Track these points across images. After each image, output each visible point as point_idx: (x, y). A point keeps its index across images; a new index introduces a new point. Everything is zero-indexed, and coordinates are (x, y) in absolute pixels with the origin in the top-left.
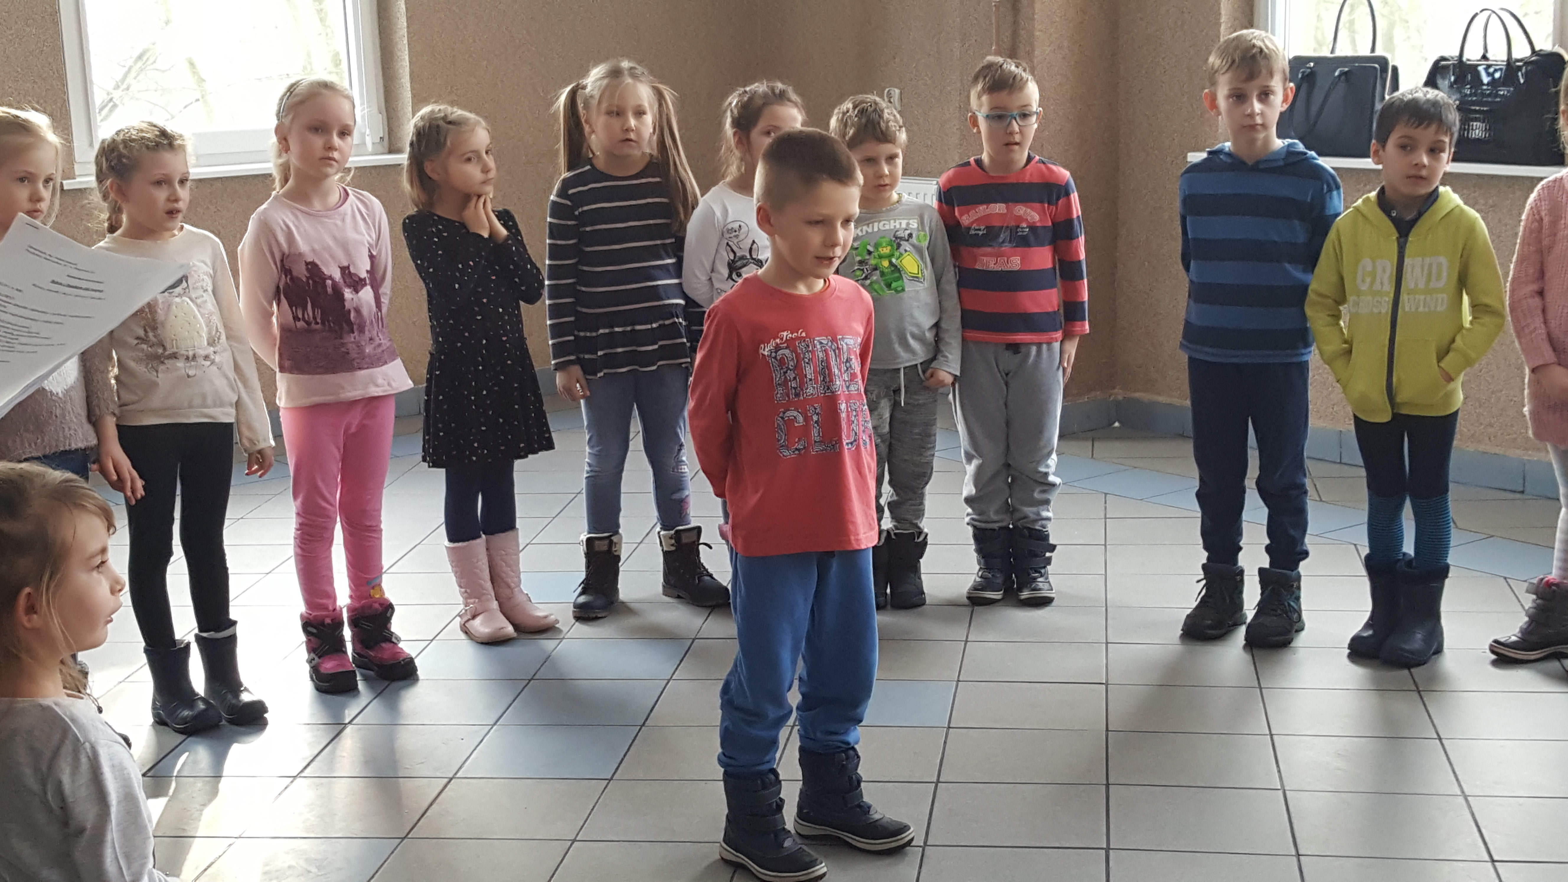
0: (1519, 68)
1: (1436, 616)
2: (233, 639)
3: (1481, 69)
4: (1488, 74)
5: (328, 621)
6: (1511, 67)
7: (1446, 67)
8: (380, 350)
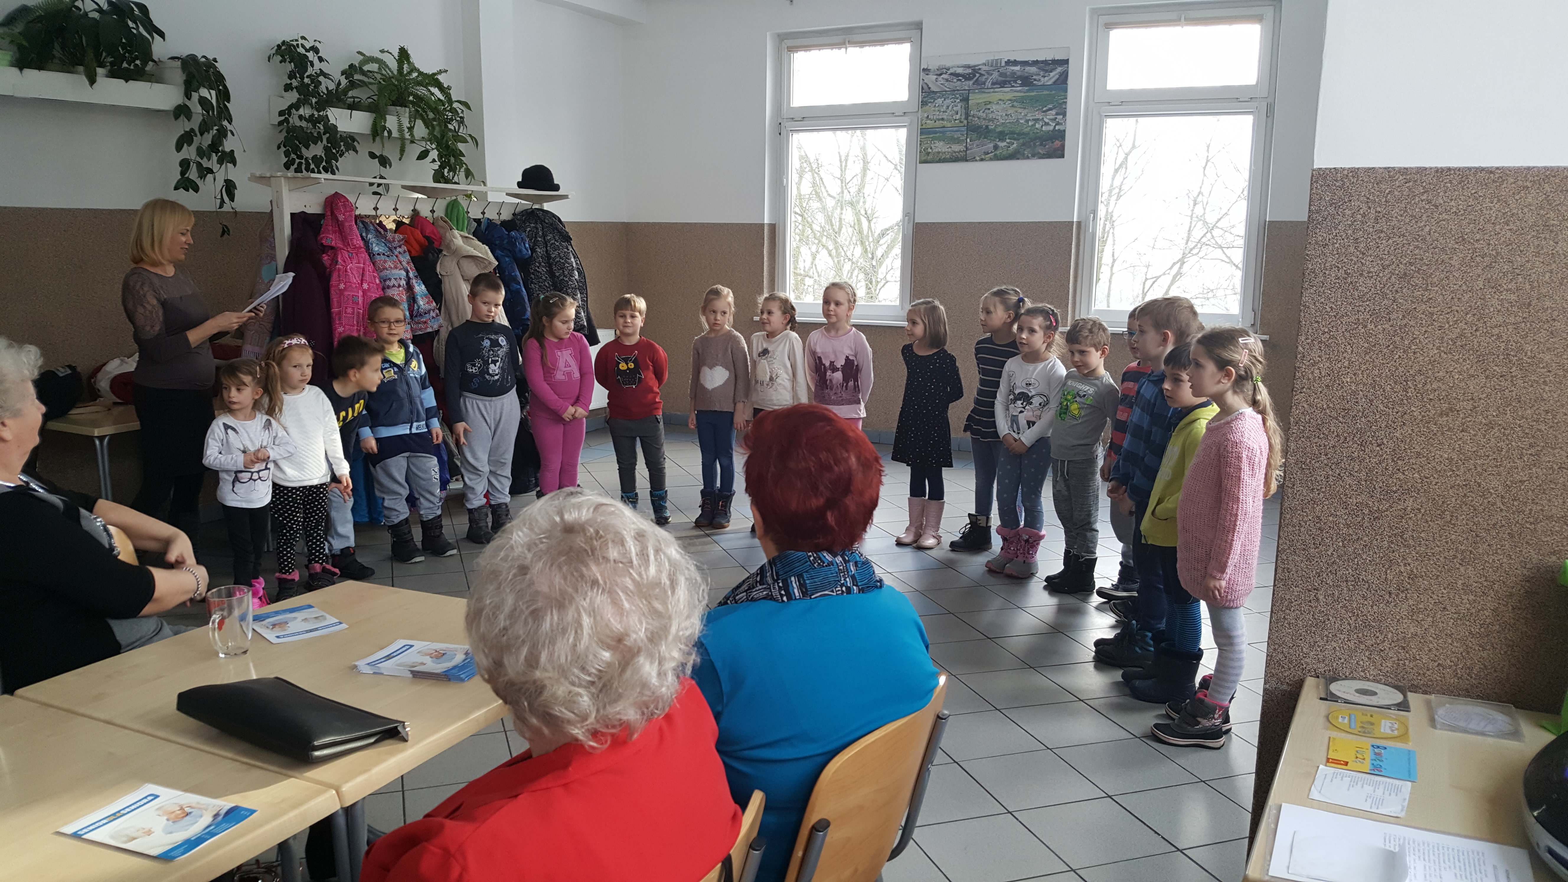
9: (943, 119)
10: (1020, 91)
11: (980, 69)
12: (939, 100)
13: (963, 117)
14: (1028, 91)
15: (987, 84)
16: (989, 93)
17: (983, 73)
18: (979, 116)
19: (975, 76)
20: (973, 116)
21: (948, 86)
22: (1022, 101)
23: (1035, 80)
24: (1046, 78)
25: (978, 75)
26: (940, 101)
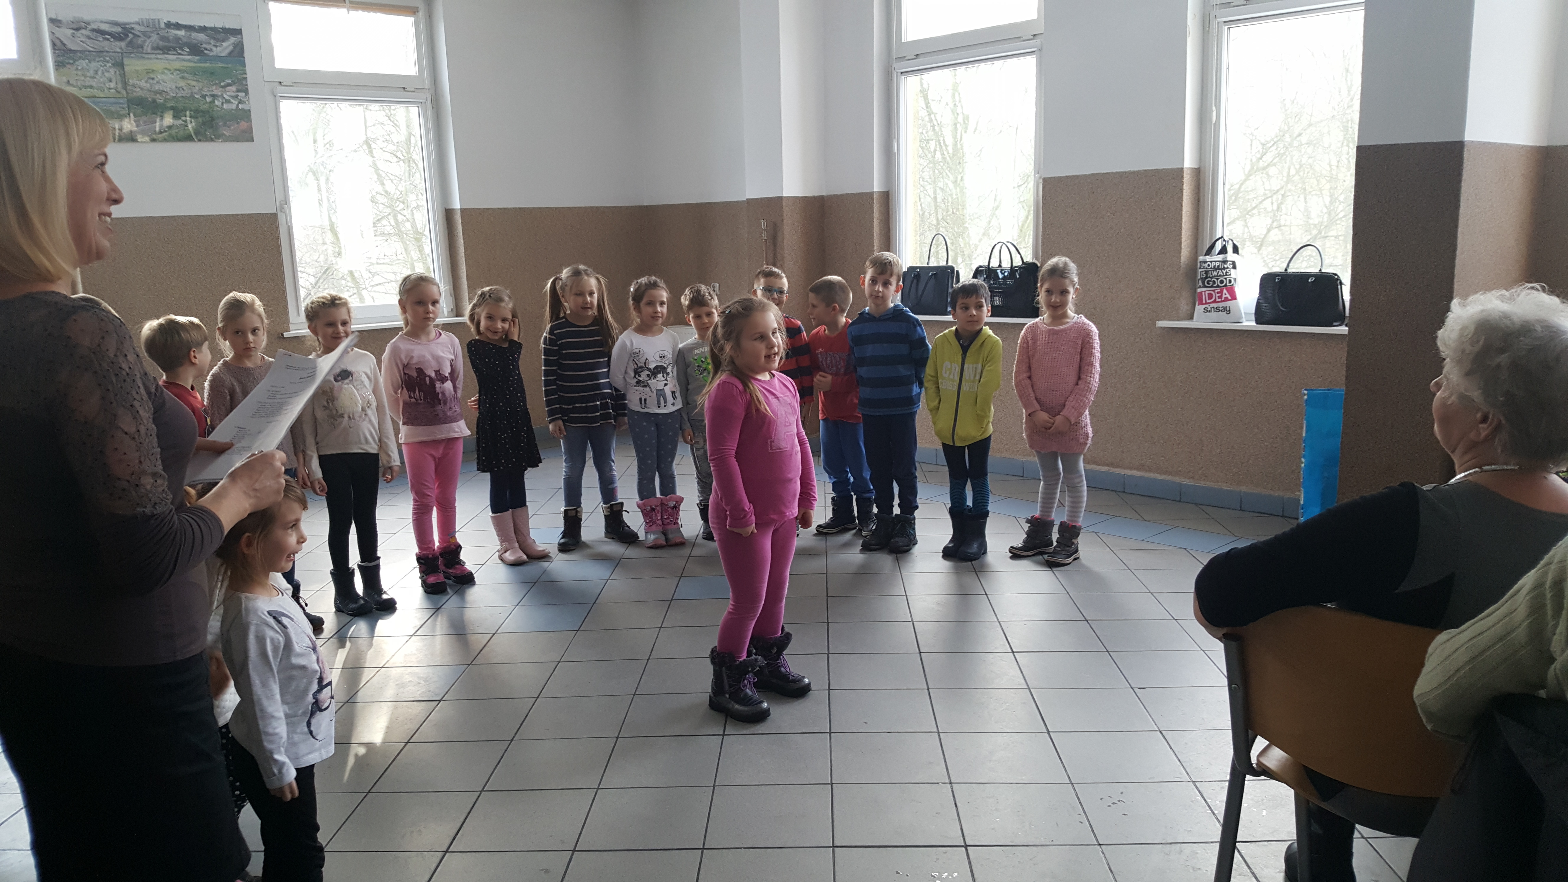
0: (1017, 270)
1: (983, 536)
2: (378, 567)
3: (999, 271)
4: (1002, 273)
5: (430, 556)
6: (1013, 269)
7: (982, 271)
8: (456, 414)
9: (91, 87)
10: (189, 61)
11: (133, 28)
12: (81, 61)
13: (120, 86)
14: (199, 61)
15: (145, 47)
16: (150, 59)
17: (139, 34)
18: (141, 87)
19: (128, 36)
20: (134, 86)
21: (90, 46)
22: (194, 72)
23: (206, 49)
24: (219, 49)
25: (131, 36)
26: (83, 63)
